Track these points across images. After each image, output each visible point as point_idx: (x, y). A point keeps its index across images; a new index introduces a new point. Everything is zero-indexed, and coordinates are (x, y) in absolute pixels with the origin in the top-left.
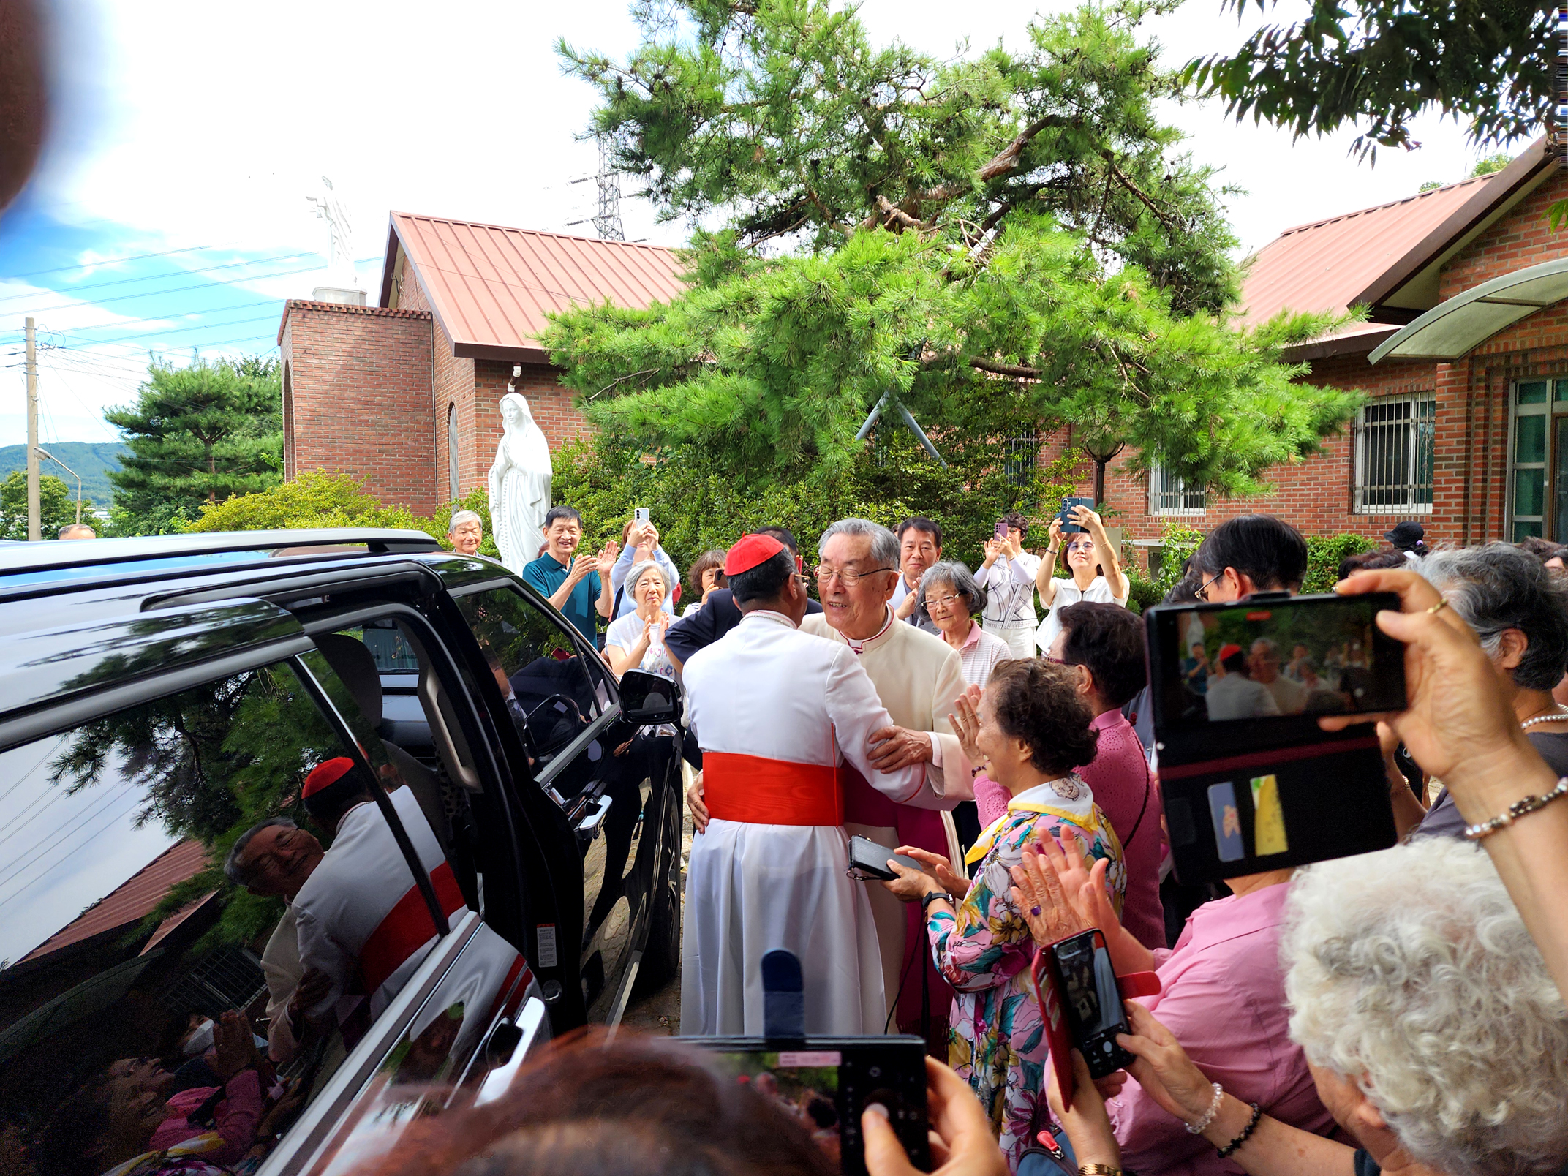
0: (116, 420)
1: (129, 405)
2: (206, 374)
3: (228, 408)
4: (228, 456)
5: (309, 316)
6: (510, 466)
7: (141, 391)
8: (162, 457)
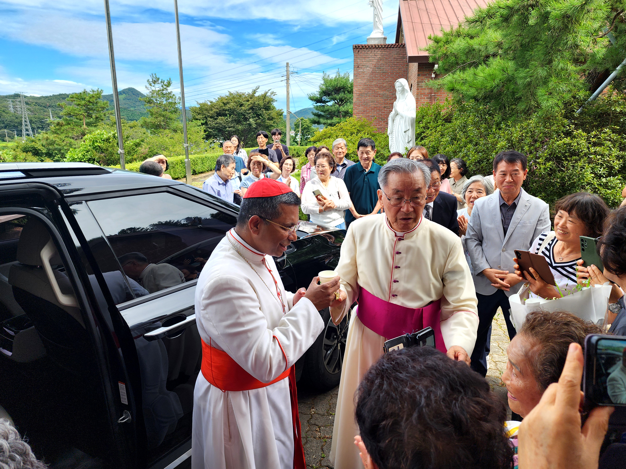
0: (311, 99)
1: (316, 93)
2: (340, 79)
3: (346, 92)
4: (345, 111)
5: (360, 51)
6: (397, 114)
7: (320, 87)
8: (324, 112)
